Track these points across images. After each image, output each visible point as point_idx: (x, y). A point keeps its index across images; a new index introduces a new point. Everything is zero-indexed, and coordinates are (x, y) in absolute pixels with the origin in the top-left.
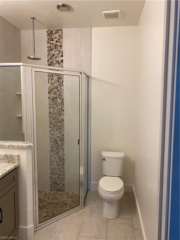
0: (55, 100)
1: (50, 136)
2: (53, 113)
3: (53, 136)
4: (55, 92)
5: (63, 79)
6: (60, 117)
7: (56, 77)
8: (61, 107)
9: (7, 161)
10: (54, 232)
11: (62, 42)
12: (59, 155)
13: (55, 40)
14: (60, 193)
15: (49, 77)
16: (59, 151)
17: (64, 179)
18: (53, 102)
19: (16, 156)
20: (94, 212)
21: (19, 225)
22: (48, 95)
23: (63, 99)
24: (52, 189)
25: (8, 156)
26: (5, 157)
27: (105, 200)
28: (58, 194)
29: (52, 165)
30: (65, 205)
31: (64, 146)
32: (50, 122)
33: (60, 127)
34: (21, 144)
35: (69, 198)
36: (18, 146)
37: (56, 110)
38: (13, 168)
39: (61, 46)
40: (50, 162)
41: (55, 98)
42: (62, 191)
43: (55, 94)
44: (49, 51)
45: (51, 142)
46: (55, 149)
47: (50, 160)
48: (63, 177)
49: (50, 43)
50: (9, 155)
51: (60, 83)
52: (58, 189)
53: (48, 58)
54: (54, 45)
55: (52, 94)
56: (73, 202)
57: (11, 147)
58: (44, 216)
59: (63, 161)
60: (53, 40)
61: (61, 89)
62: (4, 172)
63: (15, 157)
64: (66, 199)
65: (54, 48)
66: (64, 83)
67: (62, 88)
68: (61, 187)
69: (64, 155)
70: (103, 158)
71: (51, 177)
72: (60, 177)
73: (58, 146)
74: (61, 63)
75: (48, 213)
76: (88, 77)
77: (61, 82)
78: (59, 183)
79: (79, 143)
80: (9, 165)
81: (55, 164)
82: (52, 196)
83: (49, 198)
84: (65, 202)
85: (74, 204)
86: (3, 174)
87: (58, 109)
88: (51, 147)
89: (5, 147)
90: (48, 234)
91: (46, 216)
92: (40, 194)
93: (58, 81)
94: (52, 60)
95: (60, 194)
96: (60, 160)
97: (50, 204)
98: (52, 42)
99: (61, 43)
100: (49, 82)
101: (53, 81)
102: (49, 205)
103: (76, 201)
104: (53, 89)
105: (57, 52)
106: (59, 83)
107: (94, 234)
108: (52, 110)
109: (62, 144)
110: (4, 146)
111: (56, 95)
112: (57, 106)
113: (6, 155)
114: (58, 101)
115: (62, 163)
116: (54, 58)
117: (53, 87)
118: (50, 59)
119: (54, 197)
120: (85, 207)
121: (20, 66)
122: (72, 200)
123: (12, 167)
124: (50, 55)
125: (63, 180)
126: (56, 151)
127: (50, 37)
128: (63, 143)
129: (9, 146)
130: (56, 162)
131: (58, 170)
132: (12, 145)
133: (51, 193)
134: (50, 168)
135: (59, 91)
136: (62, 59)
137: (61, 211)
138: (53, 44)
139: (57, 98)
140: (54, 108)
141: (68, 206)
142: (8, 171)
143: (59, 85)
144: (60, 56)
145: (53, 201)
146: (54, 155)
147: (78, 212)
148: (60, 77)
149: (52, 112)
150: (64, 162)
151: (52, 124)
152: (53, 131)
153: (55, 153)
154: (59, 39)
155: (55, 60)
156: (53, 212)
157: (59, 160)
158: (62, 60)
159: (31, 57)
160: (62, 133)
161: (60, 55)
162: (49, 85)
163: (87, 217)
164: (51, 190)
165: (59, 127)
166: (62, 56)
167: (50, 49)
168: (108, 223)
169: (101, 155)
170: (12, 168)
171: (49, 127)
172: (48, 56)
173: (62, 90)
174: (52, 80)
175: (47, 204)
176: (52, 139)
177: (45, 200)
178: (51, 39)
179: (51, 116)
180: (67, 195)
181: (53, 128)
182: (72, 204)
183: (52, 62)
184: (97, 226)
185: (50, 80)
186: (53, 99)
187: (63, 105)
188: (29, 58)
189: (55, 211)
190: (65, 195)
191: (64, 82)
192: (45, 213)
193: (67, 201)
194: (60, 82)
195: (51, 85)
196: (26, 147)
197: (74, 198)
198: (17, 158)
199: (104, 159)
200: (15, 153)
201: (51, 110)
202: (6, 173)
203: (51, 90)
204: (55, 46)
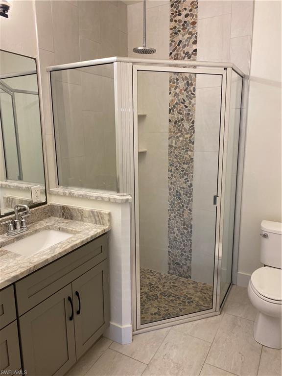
0: (180, 124)
1: (169, 186)
2: (175, 148)
3: (175, 185)
4: (180, 110)
5: (195, 84)
6: (187, 154)
7: (184, 83)
8: (188, 136)
9: (94, 222)
10: (164, 344)
11: (196, 16)
12: (184, 218)
13: (184, 13)
14: (183, 279)
15: (171, 83)
16: (183, 212)
17: (191, 258)
18: (177, 128)
19: (105, 214)
20: (237, 327)
21: (110, 319)
22: (168, 116)
23: (193, 122)
24: (171, 271)
25: (96, 214)
26: (91, 214)
27: (260, 312)
28: (179, 282)
29: (171, 233)
30: (189, 303)
31: (191, 205)
32: (169, 163)
33: (186, 170)
34: (114, 196)
35: (197, 292)
36: (109, 199)
37: (180, 141)
38: (100, 233)
39: (194, 23)
40: (169, 227)
41: (179, 121)
42: (187, 278)
43: (181, 114)
44: (173, 36)
45: (170, 195)
46: (177, 207)
47: (169, 224)
48: (190, 256)
49: (176, 21)
50: (97, 212)
51: (190, 93)
52: (180, 273)
53: (170, 49)
54: (181, 24)
55: (176, 113)
56: (203, 300)
57: (100, 199)
58: (153, 313)
59: (189, 230)
60: (180, 15)
61: (190, 103)
62: (85, 239)
63: (105, 216)
64: (192, 291)
65: (182, 29)
66: (197, 93)
67: (193, 101)
68: (186, 271)
69: (192, 218)
70: (264, 233)
71: (169, 252)
72: (184, 254)
73: (183, 204)
74: (193, 56)
75: (159, 309)
76: (242, 77)
77: (192, 90)
78: (183, 264)
79: (215, 203)
80: (95, 228)
81: (177, 232)
82: (170, 283)
83: (164, 286)
84: (189, 296)
85: (204, 304)
86: (83, 241)
87: (184, 140)
88: (170, 204)
89: (91, 198)
90: (155, 345)
91: (155, 314)
92: (152, 276)
93: (187, 89)
94: (177, 51)
95: (183, 282)
96: (185, 226)
97: (165, 296)
98: (178, 18)
99: (194, 17)
100: (170, 93)
101: (178, 91)
102: (163, 297)
103: (207, 298)
104: (177, 104)
105: (187, 36)
106: (188, 92)
107: (232, 367)
108: (174, 141)
109: (189, 200)
110: (90, 196)
111: (181, 116)
112: (182, 134)
113: (92, 212)
114: (185, 126)
115: (188, 232)
116: (180, 47)
117: (177, 100)
118: (174, 51)
119: (172, 284)
120: (223, 313)
121: (113, 63)
122: (201, 295)
123: (99, 231)
124: (173, 43)
125: (189, 260)
126: (179, 212)
127: (175, 10)
128: (191, 199)
129: (97, 198)
130: (177, 230)
131: (181, 242)
132: (101, 197)
133: (169, 278)
134: (169, 237)
135: (186, 107)
136: (194, 47)
137: (181, 310)
138: (180, 21)
139: (182, 119)
140: (177, 137)
141: (194, 305)
142: (92, 237)
143: (187, 96)
144: (191, 43)
145: (170, 290)
146: (175, 217)
147: (209, 319)
148: (190, 82)
149: (174, 145)
150: (191, 231)
151: (173, 166)
152: (175, 177)
153: (177, 213)
154: (191, 10)
155: (182, 52)
156: (167, 310)
157: (183, 227)
158: (195, 51)
159: (140, 48)
160: (190, 182)
161: (192, 40)
162: (170, 97)
163: (223, 332)
164: (169, 273)
165: (184, 172)
166: (195, 42)
167: (175, 32)
168: (263, 353)
169: (260, 226)
170: (97, 233)
171: (169, 170)
172: (171, 45)
173: (193, 106)
174: (175, 89)
175: (161, 294)
176: (172, 190)
177: (158, 287)
178: (176, 12)
179: (171, 152)
180: (195, 285)
181: (174, 172)
182: (201, 303)
183: (178, 56)
184: (239, 353)
185: (173, 89)
186: (176, 122)
187: (194, 133)
188: (136, 51)
189: (171, 309)
190: (191, 286)
191: (196, 90)
192: (156, 307)
193: (192, 295)
194: (190, 90)
195: (173, 98)
196: (120, 202)
197: (205, 294)
198: (108, 218)
199: (265, 236)
200: (105, 209)
201: (172, 141)
202: (87, 239)
203: (174, 107)
204: (183, 25)
